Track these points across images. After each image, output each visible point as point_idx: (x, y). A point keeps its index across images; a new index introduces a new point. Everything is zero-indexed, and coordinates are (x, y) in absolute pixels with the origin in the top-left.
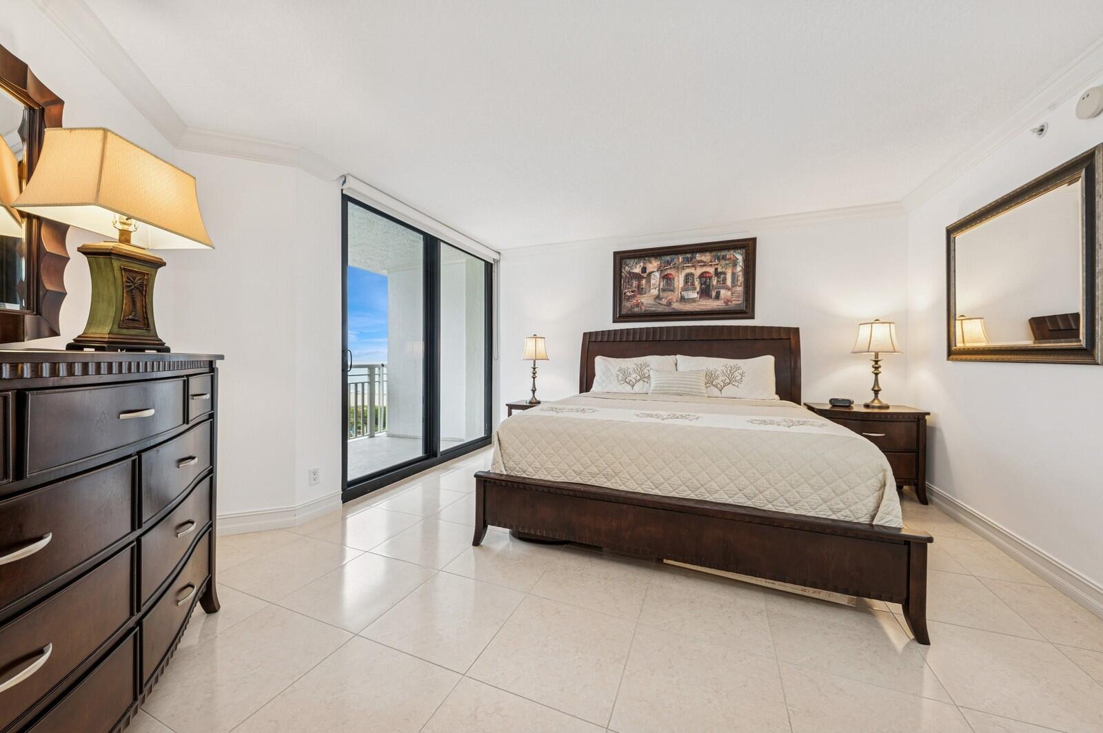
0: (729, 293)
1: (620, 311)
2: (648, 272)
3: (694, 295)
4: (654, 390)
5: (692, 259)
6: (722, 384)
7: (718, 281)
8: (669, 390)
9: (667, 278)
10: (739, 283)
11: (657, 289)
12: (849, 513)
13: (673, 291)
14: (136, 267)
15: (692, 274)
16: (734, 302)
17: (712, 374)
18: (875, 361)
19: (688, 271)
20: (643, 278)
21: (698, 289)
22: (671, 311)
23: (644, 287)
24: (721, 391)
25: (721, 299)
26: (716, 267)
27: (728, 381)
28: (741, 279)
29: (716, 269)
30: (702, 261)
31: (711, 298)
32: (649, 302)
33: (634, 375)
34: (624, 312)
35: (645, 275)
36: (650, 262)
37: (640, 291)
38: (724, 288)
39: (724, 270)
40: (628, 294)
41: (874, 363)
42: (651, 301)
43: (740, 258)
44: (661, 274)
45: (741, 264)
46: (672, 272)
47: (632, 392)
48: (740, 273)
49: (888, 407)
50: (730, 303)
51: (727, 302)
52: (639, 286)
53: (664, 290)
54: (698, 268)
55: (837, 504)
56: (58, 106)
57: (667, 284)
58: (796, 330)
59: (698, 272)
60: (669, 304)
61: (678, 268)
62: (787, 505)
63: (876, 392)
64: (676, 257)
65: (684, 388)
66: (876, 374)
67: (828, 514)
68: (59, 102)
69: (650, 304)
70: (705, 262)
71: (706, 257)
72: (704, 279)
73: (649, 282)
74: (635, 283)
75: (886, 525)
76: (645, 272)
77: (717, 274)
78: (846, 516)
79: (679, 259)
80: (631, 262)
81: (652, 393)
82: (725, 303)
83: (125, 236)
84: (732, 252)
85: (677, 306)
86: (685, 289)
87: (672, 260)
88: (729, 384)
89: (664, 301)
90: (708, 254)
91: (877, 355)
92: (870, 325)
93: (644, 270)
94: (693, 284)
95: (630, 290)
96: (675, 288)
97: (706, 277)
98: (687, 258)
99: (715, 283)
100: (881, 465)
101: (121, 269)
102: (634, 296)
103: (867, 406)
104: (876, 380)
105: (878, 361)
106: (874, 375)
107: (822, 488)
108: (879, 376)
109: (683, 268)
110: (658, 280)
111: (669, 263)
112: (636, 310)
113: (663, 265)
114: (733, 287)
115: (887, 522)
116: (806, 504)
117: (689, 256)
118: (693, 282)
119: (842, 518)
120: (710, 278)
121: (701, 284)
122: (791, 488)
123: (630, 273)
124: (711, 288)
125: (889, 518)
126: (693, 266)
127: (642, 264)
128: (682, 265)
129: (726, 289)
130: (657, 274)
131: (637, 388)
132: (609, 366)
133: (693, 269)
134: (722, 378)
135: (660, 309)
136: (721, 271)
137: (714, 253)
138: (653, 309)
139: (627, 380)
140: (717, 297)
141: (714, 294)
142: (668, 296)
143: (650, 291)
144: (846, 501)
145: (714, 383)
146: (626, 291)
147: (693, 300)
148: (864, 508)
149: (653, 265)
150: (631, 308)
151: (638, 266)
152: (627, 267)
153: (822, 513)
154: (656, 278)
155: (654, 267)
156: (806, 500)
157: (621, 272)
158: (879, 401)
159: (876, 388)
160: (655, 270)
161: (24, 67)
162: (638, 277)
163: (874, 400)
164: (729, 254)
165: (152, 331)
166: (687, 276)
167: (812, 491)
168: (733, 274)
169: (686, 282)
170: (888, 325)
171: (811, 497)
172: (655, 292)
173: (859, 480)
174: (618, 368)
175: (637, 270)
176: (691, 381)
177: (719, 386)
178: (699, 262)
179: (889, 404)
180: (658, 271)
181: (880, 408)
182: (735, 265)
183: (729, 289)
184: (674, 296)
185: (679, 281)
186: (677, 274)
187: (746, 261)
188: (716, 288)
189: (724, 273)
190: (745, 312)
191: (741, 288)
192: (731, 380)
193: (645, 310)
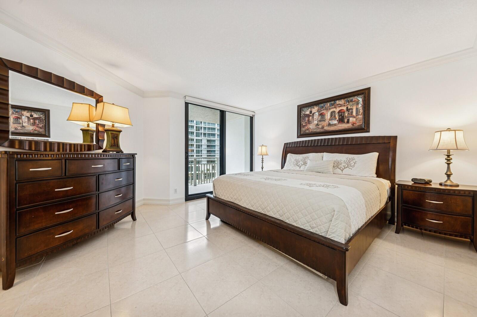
0: (354, 119)
1: (300, 132)
2: (312, 113)
3: (335, 122)
4: (307, 169)
5: (334, 104)
6: (343, 167)
7: (348, 114)
8: (313, 170)
9: (322, 115)
10: (360, 113)
11: (317, 121)
12: (317, 230)
13: (324, 121)
14: (114, 133)
15: (334, 112)
16: (357, 124)
17: (338, 162)
18: (447, 155)
19: (332, 110)
20: (311, 116)
21: (337, 119)
22: (324, 131)
23: (311, 120)
24: (342, 171)
25: (350, 123)
26: (347, 106)
27: (346, 166)
28: (361, 111)
29: (347, 107)
30: (340, 104)
31: (345, 123)
32: (313, 127)
33: (301, 162)
34: (302, 133)
35: (311, 115)
36: (314, 108)
37: (309, 122)
38: (351, 117)
39: (351, 107)
40: (304, 124)
41: (446, 157)
42: (314, 127)
43: (361, 100)
44: (319, 113)
45: (361, 103)
46: (324, 111)
47: (300, 170)
48: (361, 108)
49: (458, 186)
50: (355, 125)
51: (353, 124)
52: (308, 120)
53: (320, 121)
54: (337, 108)
55: (313, 224)
56: (101, 98)
57: (322, 118)
58: (395, 138)
59: (338, 109)
60: (323, 127)
61: (327, 109)
62: (293, 221)
63: (449, 176)
64: (326, 104)
65: (320, 169)
66: (448, 164)
67: (309, 228)
68: (102, 97)
69: (314, 128)
70: (341, 104)
71: (342, 102)
72: (341, 113)
73: (313, 118)
74: (307, 119)
75: (332, 239)
76: (311, 113)
77: (348, 110)
78: (316, 231)
79: (328, 105)
80: (305, 109)
81: (306, 171)
82: (352, 124)
83: (113, 126)
84: (356, 97)
85: (327, 128)
86: (330, 120)
87: (324, 106)
88: (347, 167)
89: (320, 127)
90: (342, 100)
91: (449, 151)
92: (440, 132)
93: (311, 112)
94: (335, 117)
95: (305, 122)
96: (325, 120)
97: (342, 112)
98: (332, 104)
99: (346, 115)
100: (333, 208)
101: (111, 133)
102: (306, 125)
103: (441, 184)
104: (449, 168)
105: (450, 155)
106: (447, 165)
107: (306, 216)
108: (451, 165)
109: (330, 109)
110: (317, 116)
111: (322, 107)
112: (307, 131)
113: (320, 108)
114: (356, 116)
115: (332, 237)
116: (299, 222)
117: (333, 102)
118: (335, 115)
119: (314, 232)
120: (344, 112)
121: (339, 116)
122: (295, 214)
123: (304, 114)
124: (345, 117)
125: (333, 235)
126: (335, 107)
127: (310, 110)
128: (329, 108)
129: (353, 117)
130: (317, 114)
131: (302, 168)
132: (292, 158)
133: (335, 109)
134: (343, 164)
135: (318, 130)
136: (350, 108)
137: (346, 99)
138: (315, 131)
139: (298, 164)
140: (348, 122)
141: (346, 120)
142: (322, 124)
143: (313, 122)
144: (316, 223)
145: (339, 167)
146: (303, 123)
147: (335, 125)
148: (323, 228)
149: (315, 109)
150: (305, 131)
151: (308, 111)
152: (303, 112)
153: (306, 227)
154: (316, 115)
155: (316, 110)
156: (300, 220)
157: (300, 114)
158: (451, 181)
159: (449, 173)
160: (316, 111)
161: (93, 92)
162: (308, 116)
163: (447, 181)
164: (354, 99)
165: (119, 148)
166: (332, 113)
167: (302, 216)
168: (357, 109)
169: (331, 116)
170: (454, 131)
171: (302, 219)
172: (316, 122)
173: (322, 214)
174: (295, 159)
175: (308, 113)
176: (324, 166)
177: (341, 168)
178: (338, 105)
179: (459, 184)
180: (317, 112)
181: (451, 186)
182: (358, 104)
183: (354, 117)
184: (325, 123)
185: (328, 115)
186: (327, 112)
187: (364, 101)
188: (347, 117)
189: (352, 109)
190: (364, 129)
191: (361, 116)
192: (348, 165)
193: (311, 131)
